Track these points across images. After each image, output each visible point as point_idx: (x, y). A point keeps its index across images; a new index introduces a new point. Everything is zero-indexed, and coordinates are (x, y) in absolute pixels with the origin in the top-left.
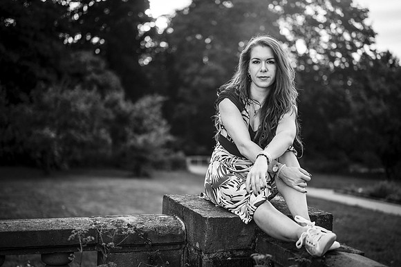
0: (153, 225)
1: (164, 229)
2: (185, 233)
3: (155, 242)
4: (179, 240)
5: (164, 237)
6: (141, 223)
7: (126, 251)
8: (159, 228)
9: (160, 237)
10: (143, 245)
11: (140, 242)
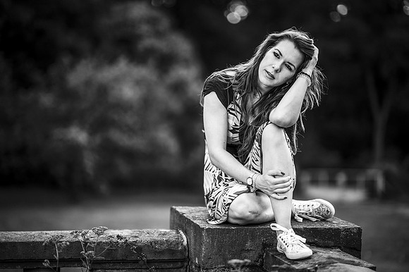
0: (149, 239)
1: (162, 243)
2: (187, 249)
3: (150, 257)
4: (179, 256)
5: (162, 252)
6: (136, 237)
7: (118, 267)
8: (156, 242)
9: (157, 252)
10: (136, 262)
11: (133, 258)
